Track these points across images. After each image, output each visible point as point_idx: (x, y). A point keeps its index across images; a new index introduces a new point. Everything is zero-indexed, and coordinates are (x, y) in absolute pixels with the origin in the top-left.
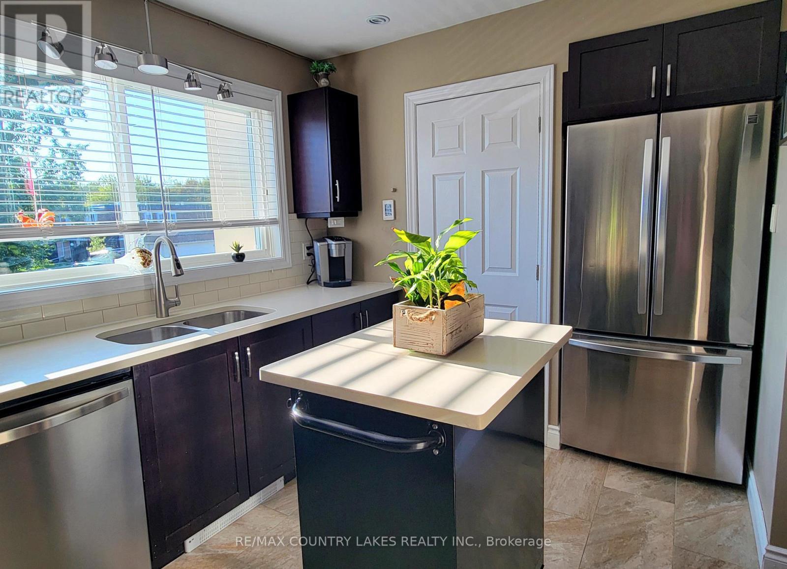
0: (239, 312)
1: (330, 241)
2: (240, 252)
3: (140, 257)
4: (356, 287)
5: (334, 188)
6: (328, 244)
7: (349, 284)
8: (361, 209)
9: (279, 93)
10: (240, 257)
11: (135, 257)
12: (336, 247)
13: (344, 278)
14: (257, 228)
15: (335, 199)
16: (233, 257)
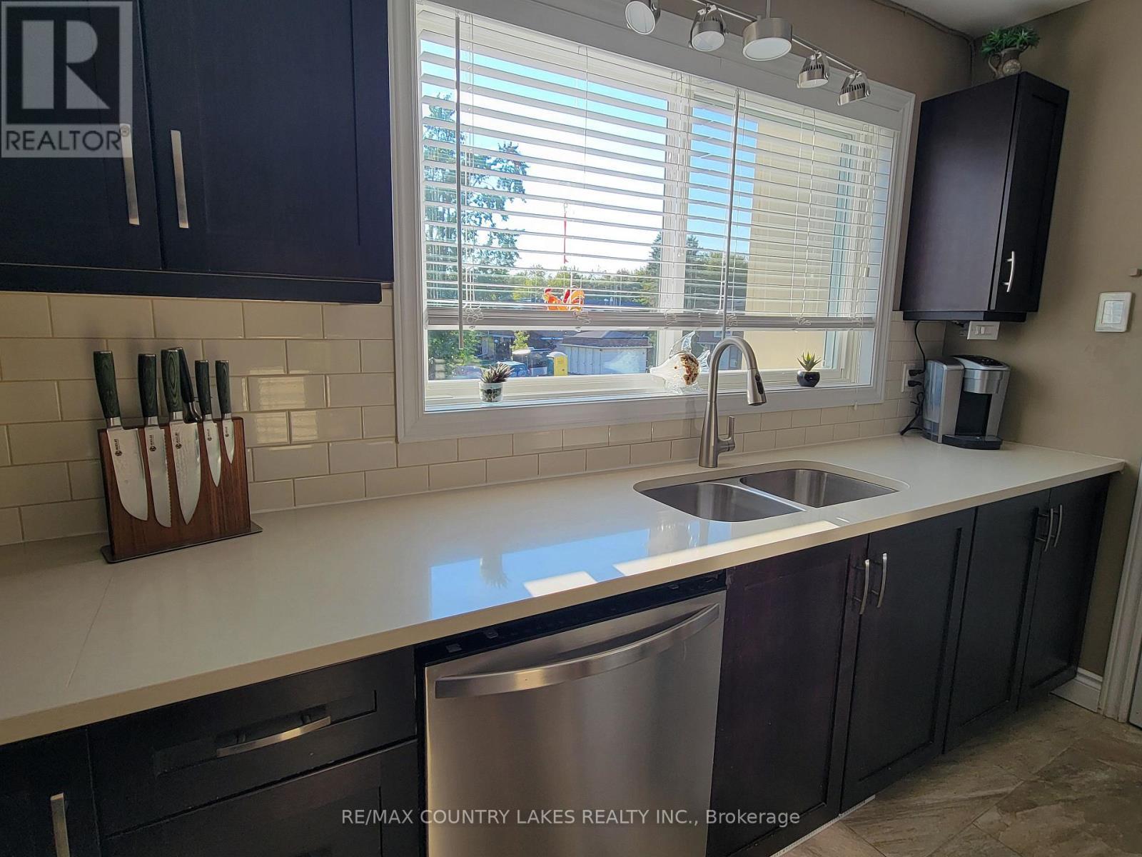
0: (821, 473)
1: (969, 364)
2: (814, 369)
3: (684, 367)
4: (1009, 453)
5: (1005, 266)
6: (965, 369)
7: (994, 446)
8: (1035, 308)
9: (911, 98)
10: (810, 379)
11: (678, 366)
12: (983, 375)
13: (984, 433)
14: (831, 333)
15: (1002, 287)
16: (799, 378)
